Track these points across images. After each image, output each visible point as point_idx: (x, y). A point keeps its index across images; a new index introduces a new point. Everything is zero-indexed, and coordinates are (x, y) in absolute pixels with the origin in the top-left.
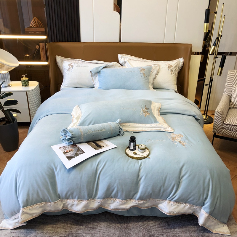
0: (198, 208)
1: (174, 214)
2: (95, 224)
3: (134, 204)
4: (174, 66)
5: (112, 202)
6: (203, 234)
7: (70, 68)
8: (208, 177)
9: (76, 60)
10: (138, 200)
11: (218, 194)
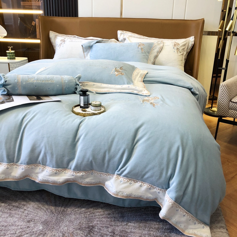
0: (161, 192)
1: (123, 196)
2: (23, 203)
3: (69, 176)
4: (181, 45)
5: (41, 170)
6: (168, 234)
7: (61, 43)
8: (178, 143)
9: (71, 37)
10: (74, 170)
11: (191, 171)
